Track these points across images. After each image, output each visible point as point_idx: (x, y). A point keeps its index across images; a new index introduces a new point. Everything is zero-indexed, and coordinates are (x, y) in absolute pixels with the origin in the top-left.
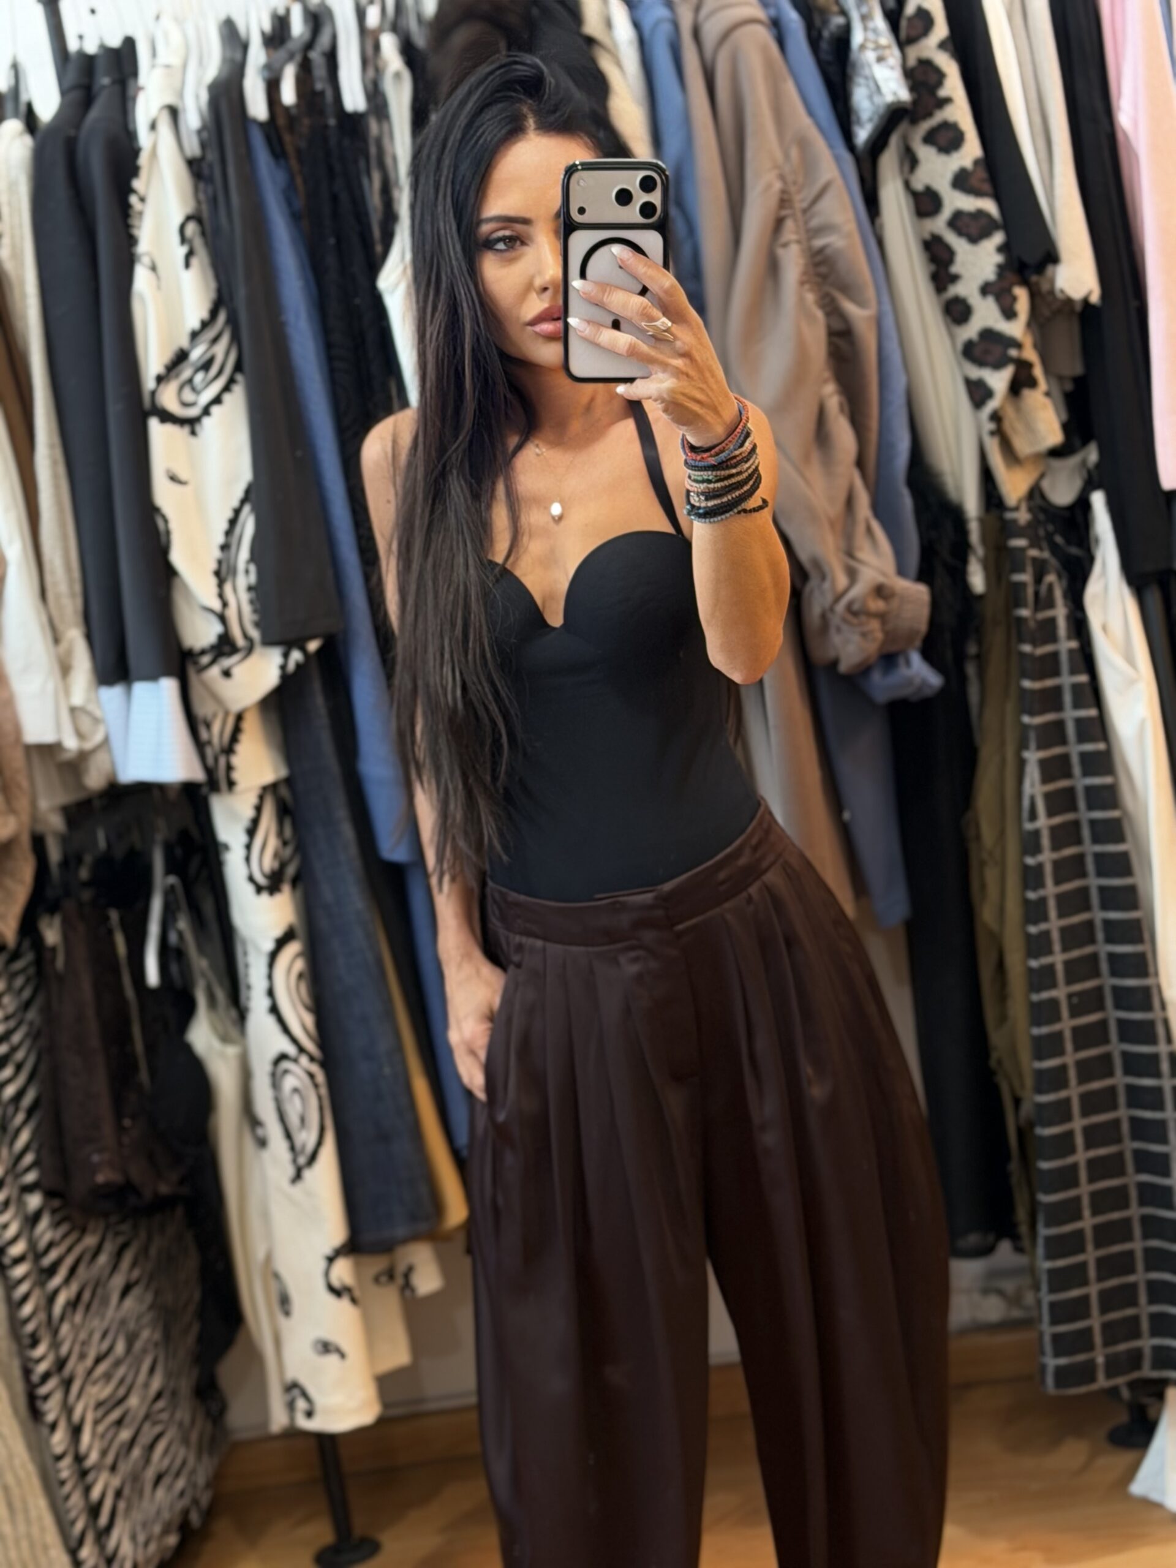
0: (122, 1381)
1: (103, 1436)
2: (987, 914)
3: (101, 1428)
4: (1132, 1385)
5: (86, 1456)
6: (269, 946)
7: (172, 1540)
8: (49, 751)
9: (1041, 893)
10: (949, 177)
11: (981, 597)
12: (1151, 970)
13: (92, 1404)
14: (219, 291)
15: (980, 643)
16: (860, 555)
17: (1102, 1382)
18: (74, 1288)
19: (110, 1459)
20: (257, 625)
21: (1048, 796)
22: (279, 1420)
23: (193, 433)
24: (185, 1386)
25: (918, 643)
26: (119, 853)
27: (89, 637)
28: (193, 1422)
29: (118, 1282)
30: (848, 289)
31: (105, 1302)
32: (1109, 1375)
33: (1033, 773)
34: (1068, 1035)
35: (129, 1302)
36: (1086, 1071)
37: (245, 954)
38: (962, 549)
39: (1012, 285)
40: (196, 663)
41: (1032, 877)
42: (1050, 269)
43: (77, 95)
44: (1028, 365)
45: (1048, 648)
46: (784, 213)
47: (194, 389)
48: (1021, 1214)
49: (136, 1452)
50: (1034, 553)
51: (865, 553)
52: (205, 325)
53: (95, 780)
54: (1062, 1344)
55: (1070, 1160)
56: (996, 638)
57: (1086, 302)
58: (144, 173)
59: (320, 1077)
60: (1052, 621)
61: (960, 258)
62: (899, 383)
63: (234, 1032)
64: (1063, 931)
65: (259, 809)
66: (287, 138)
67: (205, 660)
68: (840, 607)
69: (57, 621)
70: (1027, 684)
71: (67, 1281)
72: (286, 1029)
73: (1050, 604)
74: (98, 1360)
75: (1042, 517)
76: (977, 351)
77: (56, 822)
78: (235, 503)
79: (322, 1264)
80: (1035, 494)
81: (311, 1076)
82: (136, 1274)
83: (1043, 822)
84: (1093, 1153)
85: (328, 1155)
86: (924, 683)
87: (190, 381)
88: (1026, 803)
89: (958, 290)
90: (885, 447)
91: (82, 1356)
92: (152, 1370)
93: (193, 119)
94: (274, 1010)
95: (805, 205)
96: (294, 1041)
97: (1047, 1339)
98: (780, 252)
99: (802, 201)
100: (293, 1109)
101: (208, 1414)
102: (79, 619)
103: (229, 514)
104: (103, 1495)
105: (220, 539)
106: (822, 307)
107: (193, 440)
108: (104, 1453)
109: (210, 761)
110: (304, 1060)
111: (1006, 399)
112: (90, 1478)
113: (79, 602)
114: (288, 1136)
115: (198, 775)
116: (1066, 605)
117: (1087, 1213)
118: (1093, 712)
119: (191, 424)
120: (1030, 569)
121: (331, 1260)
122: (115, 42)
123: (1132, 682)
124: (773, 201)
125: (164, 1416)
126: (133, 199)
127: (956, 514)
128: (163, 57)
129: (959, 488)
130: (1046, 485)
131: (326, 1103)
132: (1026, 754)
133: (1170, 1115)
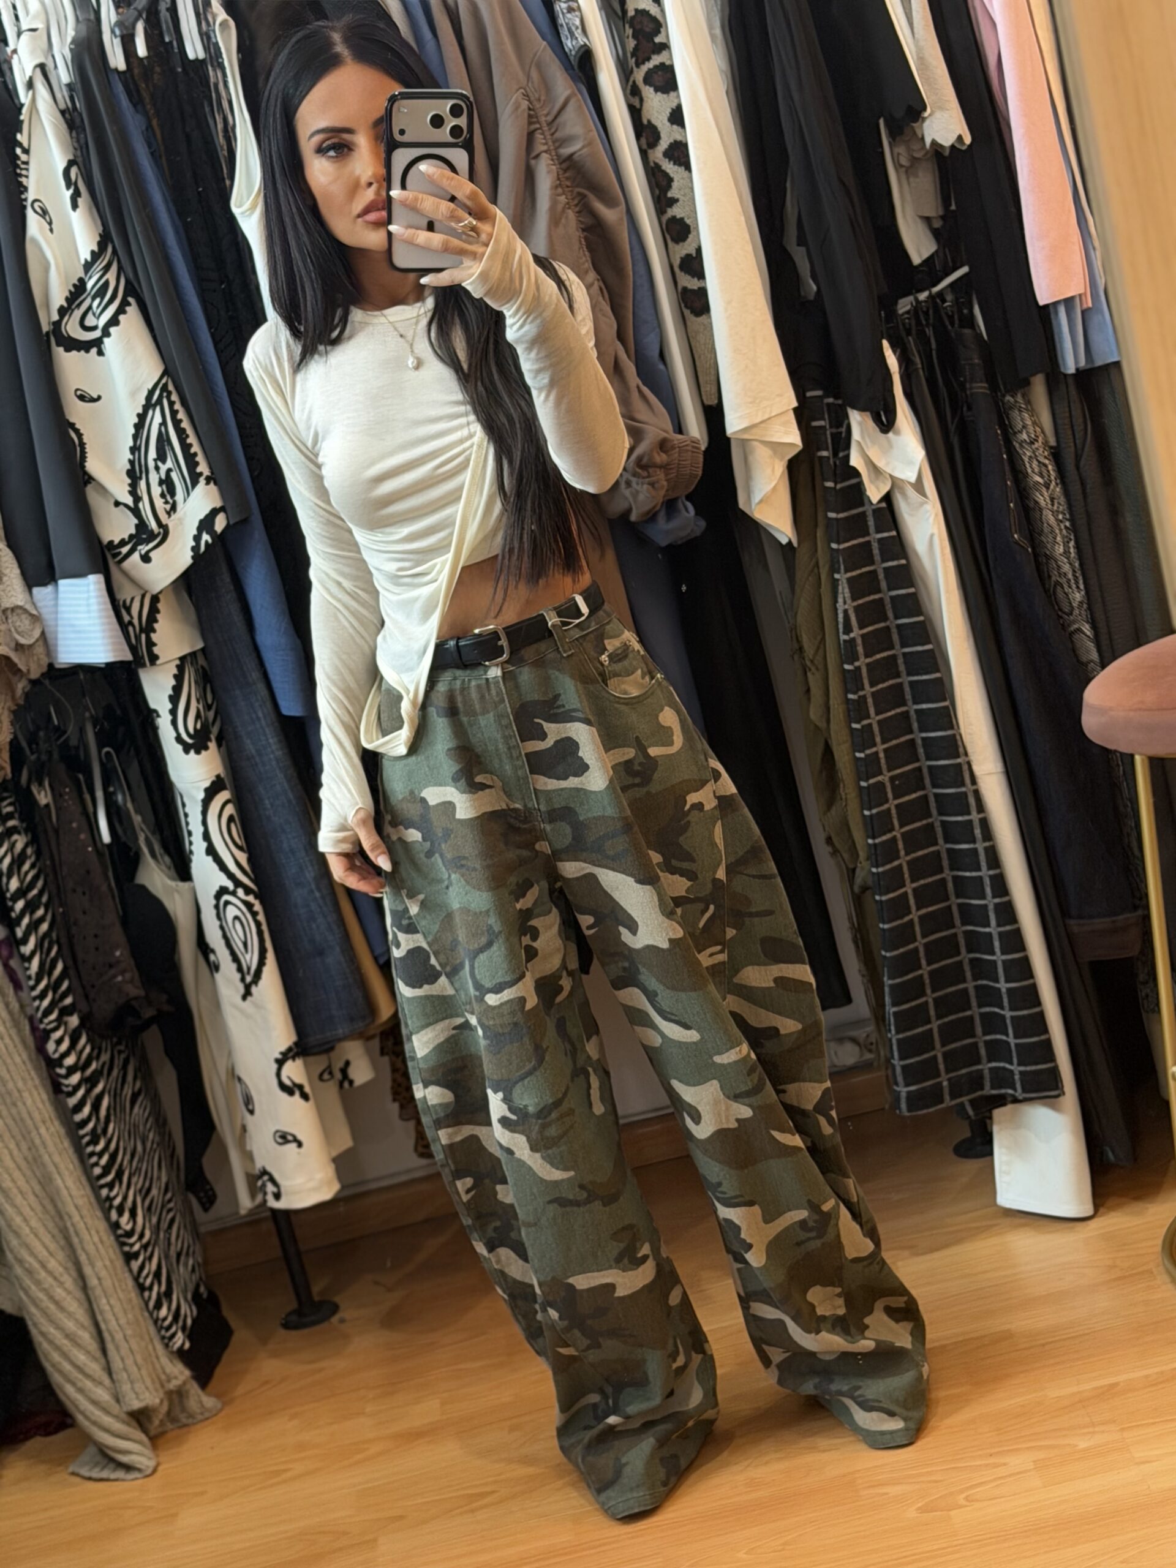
4: (973, 1102)
6: (202, 795)
9: (861, 693)
12: (961, 750)
17: (949, 1102)
22: (245, 1205)
23: (98, 354)
32: (954, 1096)
33: (844, 590)
34: (894, 812)
40: (116, 555)
41: (851, 681)
45: (851, 482)
46: (533, 128)
47: (93, 315)
52: (96, 256)
54: (911, 1074)
58: (26, 127)
59: (258, 907)
64: (881, 724)
65: (179, 678)
67: (126, 549)
70: (832, 515)
72: (224, 868)
79: (274, 1067)
81: (249, 905)
83: (856, 633)
84: (923, 911)
85: (271, 971)
87: (89, 308)
88: (841, 616)
94: (211, 851)
96: (231, 876)
97: (898, 1070)
98: (534, 163)
100: (237, 935)
105: (130, 443)
106: (574, 206)
107: (100, 359)
109: (133, 641)
110: (240, 892)
114: (235, 959)
117: (923, 962)
119: (95, 346)
120: (826, 416)
121: (280, 1063)
123: (921, 504)
126: (19, 151)
128: (26, 24)
131: (264, 927)
132: (837, 576)
133: (985, 873)
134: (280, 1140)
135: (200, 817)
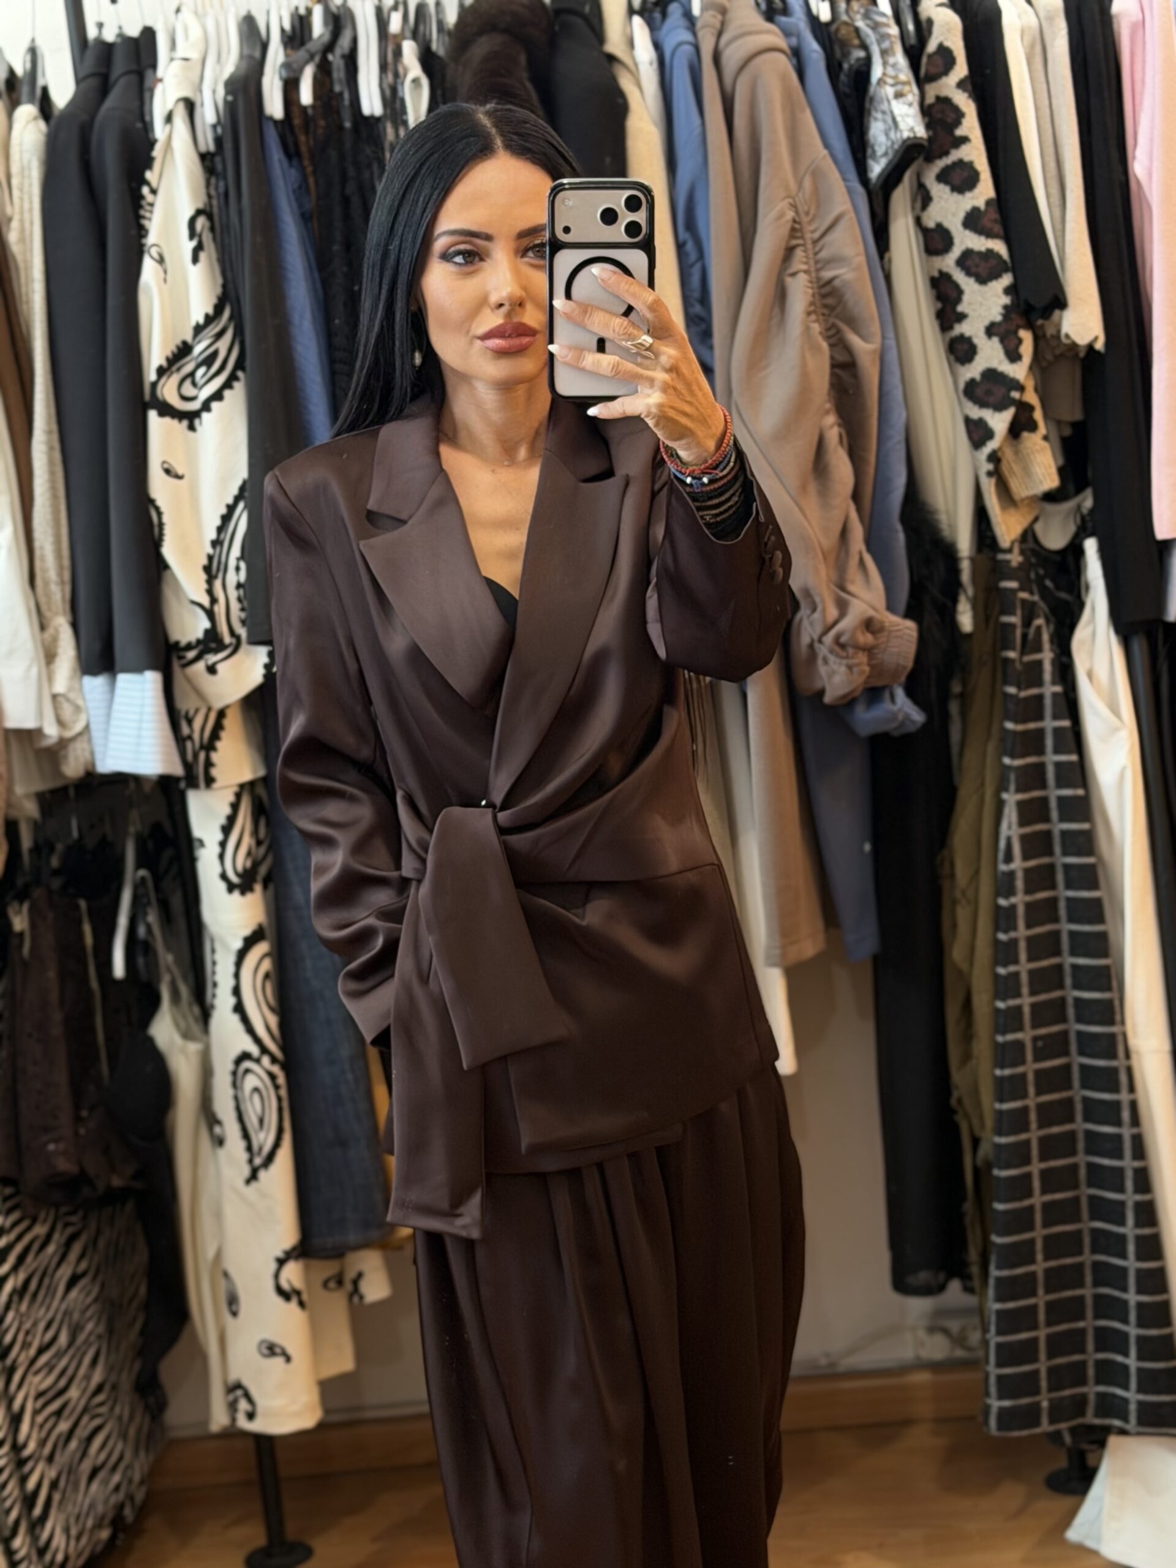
0: (63, 1373)
1: (41, 1426)
2: (957, 953)
3: (40, 1419)
4: (1073, 1431)
5: (25, 1445)
6: (238, 944)
7: (105, 1534)
8: (28, 737)
9: (1013, 934)
10: (961, 215)
11: (969, 636)
12: (1118, 1017)
13: (32, 1394)
14: (224, 286)
15: (964, 684)
16: (852, 588)
17: (1045, 1426)
18: (22, 1276)
19: (47, 1450)
20: (243, 622)
21: (1024, 839)
22: (219, 1419)
23: (192, 428)
24: (126, 1381)
25: (903, 679)
26: (90, 843)
27: (75, 625)
28: (131, 1417)
29: (65, 1272)
30: (853, 323)
31: (51, 1291)
32: (1052, 1421)
33: (1010, 815)
34: (1031, 1077)
35: (74, 1293)
36: (1047, 1114)
37: (213, 951)
38: (953, 587)
39: (1018, 327)
40: (181, 658)
41: (1004, 919)
42: (1057, 312)
43: (93, 82)
44: (1031, 408)
45: (1034, 691)
46: (794, 242)
47: (194, 384)
48: (973, 1255)
49: (73, 1444)
50: (1024, 595)
51: (856, 585)
52: (209, 320)
53: (73, 769)
54: (1007, 1387)
55: (1026, 1203)
56: (981, 679)
57: (1090, 347)
58: (157, 165)
59: (281, 1080)
60: (1039, 664)
61: (966, 298)
62: (898, 418)
63: (196, 1029)
64: (1032, 973)
65: (235, 807)
66: (302, 138)
67: (191, 655)
68: (829, 638)
69: (44, 607)
70: (1010, 725)
71: (15, 1268)
72: (250, 1030)
73: (1039, 649)
74: (41, 1351)
75: (1033, 560)
76: (979, 392)
77: (31, 809)
78: (230, 501)
79: (273, 1266)
80: (1028, 536)
81: (272, 1077)
82: (83, 1265)
83: (1018, 864)
84: (1049, 1197)
85: (285, 1157)
86: (907, 717)
87: (192, 374)
88: (1002, 844)
89: (964, 328)
90: (882, 482)
91: (26, 1345)
92: (94, 1362)
93: (208, 115)
94: (239, 1008)
95: (816, 235)
96: (257, 1040)
97: (992, 1380)
98: (789, 281)
99: (813, 232)
100: (253, 1109)
101: (147, 1407)
102: (68, 606)
103: (224, 511)
104: (39, 1485)
105: (213, 535)
106: (827, 338)
107: (191, 434)
108: (42, 1443)
109: (190, 757)
110: (266, 1060)
111: (1005, 440)
112: (27, 1468)
113: (68, 588)
114: (246, 1135)
115: (178, 770)
116: (1052, 650)
117: (1039, 1257)
118: (1074, 758)
119: (191, 418)
120: (1019, 612)
121: (281, 1262)
122: (134, 32)
123: (1116, 730)
124: (785, 230)
125: (103, 1410)
126: (145, 190)
127: (949, 552)
128: (182, 51)
129: (953, 527)
130: (1038, 527)
131: (285, 1104)
132: (1005, 796)
133: (1128, 1163)
134: (266, 1351)
135: (232, 969)
